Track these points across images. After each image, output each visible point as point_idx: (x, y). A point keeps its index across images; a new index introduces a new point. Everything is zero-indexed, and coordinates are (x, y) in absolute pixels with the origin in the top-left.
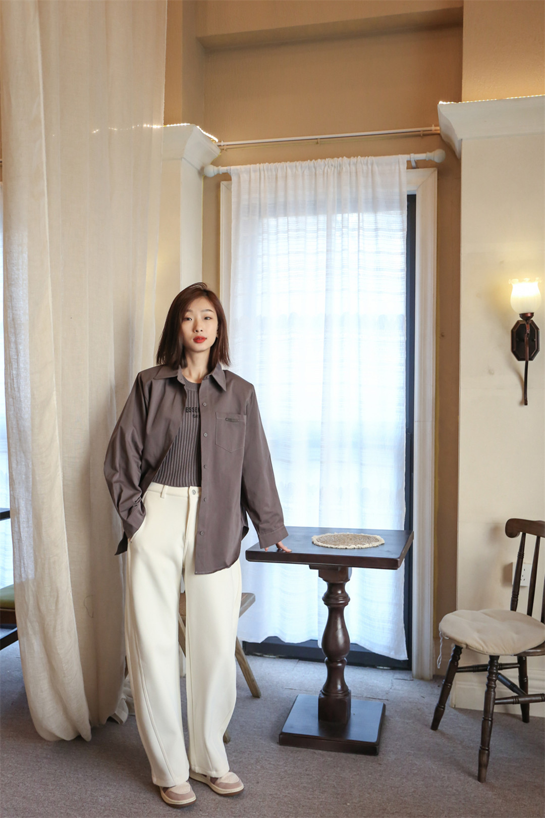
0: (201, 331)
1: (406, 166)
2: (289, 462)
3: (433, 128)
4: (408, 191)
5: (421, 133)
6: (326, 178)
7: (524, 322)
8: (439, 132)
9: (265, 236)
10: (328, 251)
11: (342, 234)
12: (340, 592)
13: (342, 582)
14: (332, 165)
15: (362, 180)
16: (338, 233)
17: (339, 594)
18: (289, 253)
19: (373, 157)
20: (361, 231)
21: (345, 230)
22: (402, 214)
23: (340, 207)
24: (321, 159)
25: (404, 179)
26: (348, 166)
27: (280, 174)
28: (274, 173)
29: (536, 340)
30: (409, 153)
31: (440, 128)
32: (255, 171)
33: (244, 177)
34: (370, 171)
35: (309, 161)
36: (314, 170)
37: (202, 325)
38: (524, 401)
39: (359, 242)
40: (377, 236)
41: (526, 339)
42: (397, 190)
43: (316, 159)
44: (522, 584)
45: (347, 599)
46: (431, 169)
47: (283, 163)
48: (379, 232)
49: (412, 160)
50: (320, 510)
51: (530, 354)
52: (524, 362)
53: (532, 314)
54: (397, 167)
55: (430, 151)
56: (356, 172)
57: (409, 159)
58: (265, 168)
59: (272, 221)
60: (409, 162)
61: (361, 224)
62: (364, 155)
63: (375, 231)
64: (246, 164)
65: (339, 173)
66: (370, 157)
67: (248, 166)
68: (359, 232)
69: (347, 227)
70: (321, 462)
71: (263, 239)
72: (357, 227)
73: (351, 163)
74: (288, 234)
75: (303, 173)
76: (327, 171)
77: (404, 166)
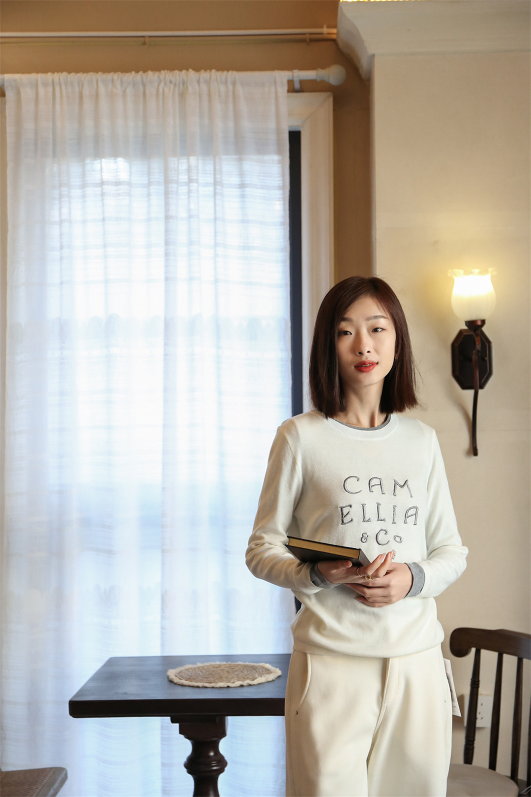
0: (369, 352)
1: (286, 88)
2: (110, 552)
3: (325, 30)
4: (289, 127)
5: (307, 37)
6: (161, 102)
7: (472, 333)
8: (334, 37)
9: (65, 190)
10: (167, 218)
11: (189, 191)
12: (212, 754)
13: (215, 739)
14: (171, 82)
15: (218, 107)
16: (183, 189)
17: (210, 757)
18: (104, 220)
19: (235, 73)
20: (218, 187)
21: (194, 186)
22: (281, 162)
23: (185, 149)
24: (153, 70)
25: (284, 109)
26: (197, 85)
27: (86, 91)
28: (77, 89)
29: (487, 358)
30: (290, 68)
31: (338, 32)
32: (45, 85)
33: (27, 93)
34: (231, 94)
35: (133, 72)
36: (141, 87)
37: (368, 343)
38: (472, 450)
39: (215, 205)
40: (243, 196)
41: (474, 357)
42: (272, 125)
43: (145, 71)
44: (479, 723)
45: (222, 763)
46: (322, 94)
47: (92, 73)
48: (246, 189)
49: (296, 80)
50: (162, 628)
51: (480, 380)
52: (470, 393)
53: (483, 322)
54: (273, 90)
55: (323, 67)
56: (209, 95)
57: (291, 78)
58: (62, 80)
59: (75, 168)
60: (290, 82)
61: (218, 176)
62: (221, 68)
63: (240, 188)
64: (29, 72)
65: (182, 96)
66: (230, 72)
67: (34, 76)
68: (215, 189)
69: (197, 181)
70: (163, 551)
71: (61, 196)
72: (213, 182)
73: (202, 80)
74: (102, 189)
75: (124, 92)
76: (163, 91)
77: (283, 90)
